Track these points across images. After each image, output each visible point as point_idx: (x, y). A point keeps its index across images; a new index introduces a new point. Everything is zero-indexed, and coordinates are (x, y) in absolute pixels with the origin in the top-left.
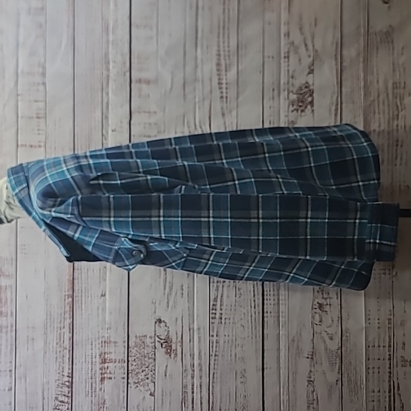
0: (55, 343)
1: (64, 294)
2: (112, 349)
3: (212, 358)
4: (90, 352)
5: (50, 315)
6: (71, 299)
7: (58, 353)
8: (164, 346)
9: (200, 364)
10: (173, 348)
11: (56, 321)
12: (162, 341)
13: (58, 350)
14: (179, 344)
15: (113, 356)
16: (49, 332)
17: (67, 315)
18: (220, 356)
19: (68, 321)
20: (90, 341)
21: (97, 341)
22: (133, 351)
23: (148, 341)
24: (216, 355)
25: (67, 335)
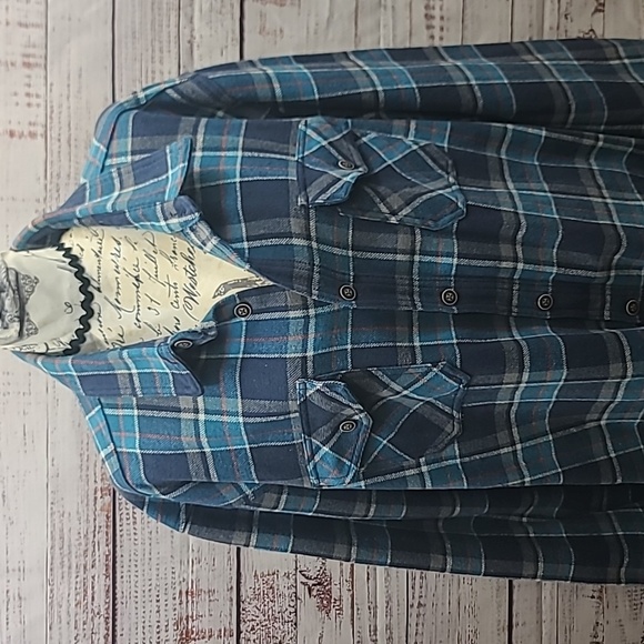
0: (73, 604)
1: (92, 485)
2: (203, 608)
3: (414, 611)
4: (155, 617)
5: (62, 538)
6: (108, 499)
7: (81, 626)
8: (314, 593)
9: (388, 627)
10: (335, 595)
11: (74, 550)
12: (311, 583)
13: (82, 617)
14: (346, 586)
15: (204, 624)
16: (58, 580)
17: (101, 537)
18: (429, 605)
19: (105, 549)
20: (154, 593)
21: (170, 591)
22: (250, 608)
23: (282, 584)
24: (420, 604)
25: (102, 584)
